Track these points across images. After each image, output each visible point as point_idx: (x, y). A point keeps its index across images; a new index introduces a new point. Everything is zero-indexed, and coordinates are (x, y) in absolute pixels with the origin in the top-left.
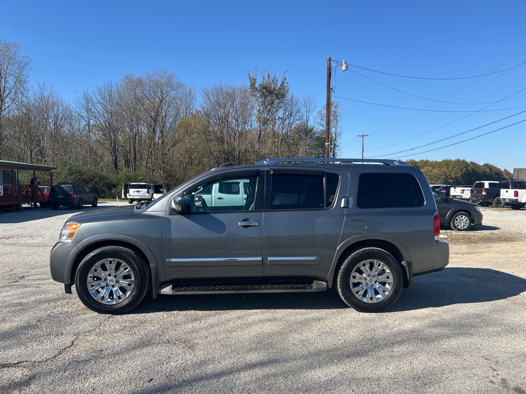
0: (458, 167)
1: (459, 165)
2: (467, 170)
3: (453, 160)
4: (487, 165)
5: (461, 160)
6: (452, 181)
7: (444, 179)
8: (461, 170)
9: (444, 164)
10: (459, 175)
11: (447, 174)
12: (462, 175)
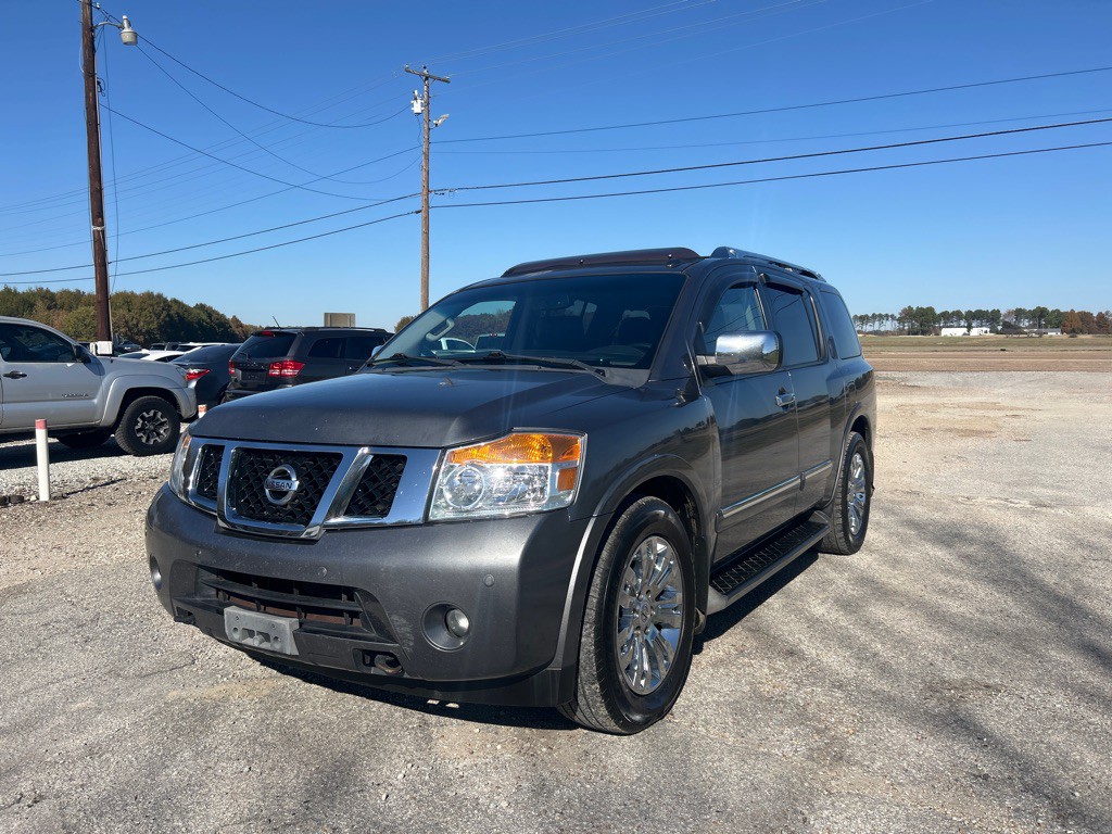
0: (150, 309)
1: (152, 305)
2: (168, 315)
3: (138, 293)
4: (201, 307)
5: (155, 294)
6: (141, 339)
7: (126, 335)
8: (158, 316)
9: (121, 301)
10: (154, 326)
11: (130, 323)
12: (160, 327)
